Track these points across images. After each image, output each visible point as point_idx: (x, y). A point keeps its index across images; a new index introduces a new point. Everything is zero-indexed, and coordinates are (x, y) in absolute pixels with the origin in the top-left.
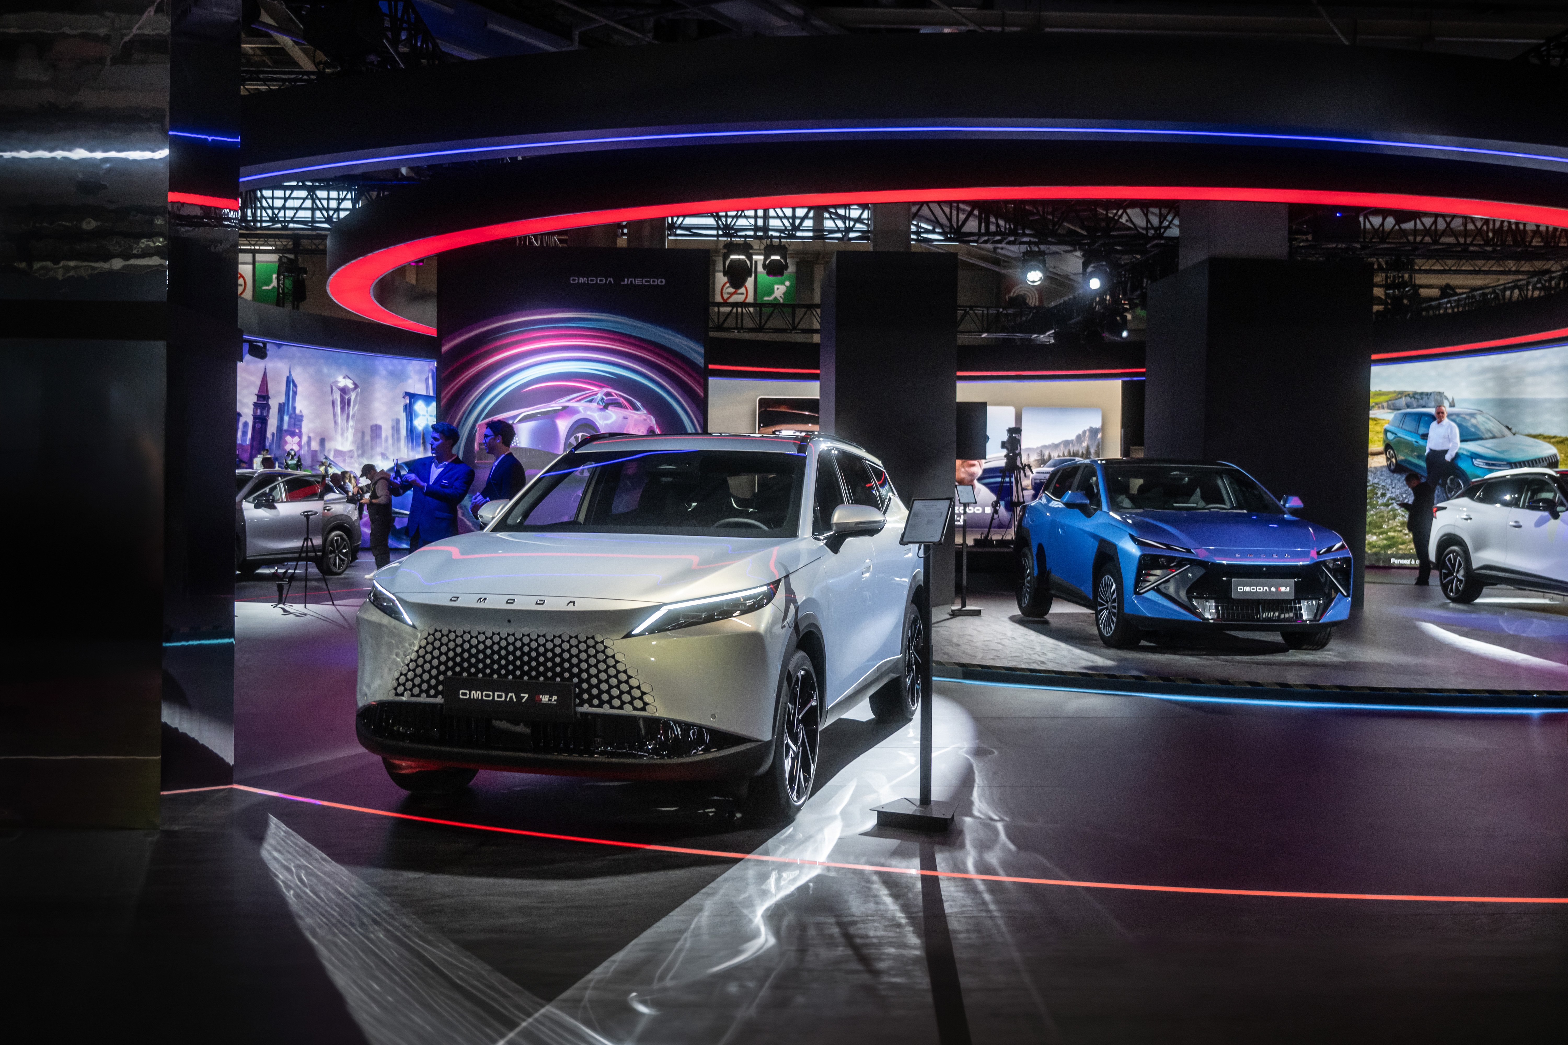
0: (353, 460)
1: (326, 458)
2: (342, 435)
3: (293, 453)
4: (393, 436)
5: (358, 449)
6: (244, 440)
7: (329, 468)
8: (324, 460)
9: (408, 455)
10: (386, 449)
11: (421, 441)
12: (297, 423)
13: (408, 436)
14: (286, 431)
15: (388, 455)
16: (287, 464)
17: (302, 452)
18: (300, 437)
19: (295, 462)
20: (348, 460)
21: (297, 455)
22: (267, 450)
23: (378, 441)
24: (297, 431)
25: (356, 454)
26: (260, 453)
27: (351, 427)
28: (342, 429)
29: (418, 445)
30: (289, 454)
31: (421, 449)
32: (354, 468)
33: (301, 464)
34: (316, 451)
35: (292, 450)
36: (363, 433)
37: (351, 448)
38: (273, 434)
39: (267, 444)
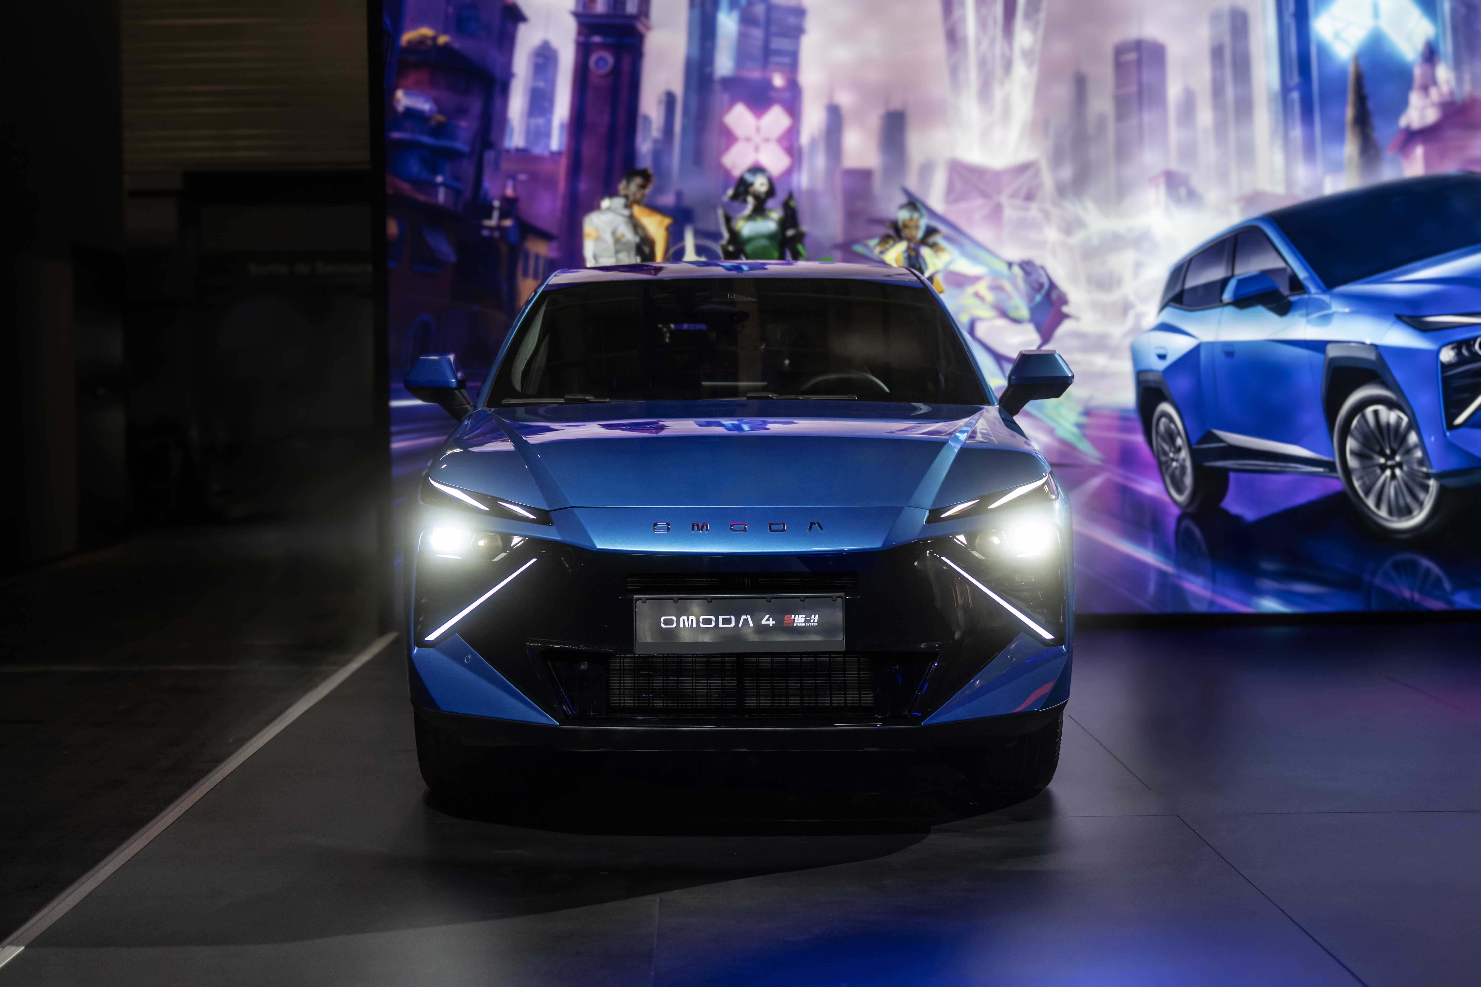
0: (1034, 211)
1: (913, 203)
2: (985, 93)
3: (760, 184)
4: (1217, 90)
5: (1057, 158)
6: (542, 134)
7: (925, 251)
8: (903, 215)
9: (1289, 182)
10: (1188, 152)
11: (1349, 113)
12: (777, 43)
13: (1285, 89)
14: (727, 82)
15: (1196, 182)
16: (735, 237)
17: (803, 180)
18: (793, 109)
19: (769, 225)
20: (1010, 213)
21: (781, 195)
22: (645, 175)
23: (1148, 117)
24: (778, 81)
25: (1047, 181)
26: (612, 193)
27: (1027, 54)
28: (983, 64)
29: (1335, 134)
30: (743, 188)
31: (1350, 148)
32: (1042, 245)
33: (800, 237)
34: (865, 175)
35: (757, 169)
36: (1081, 83)
37: (1026, 153)
38: (670, 99)
39: (644, 147)
